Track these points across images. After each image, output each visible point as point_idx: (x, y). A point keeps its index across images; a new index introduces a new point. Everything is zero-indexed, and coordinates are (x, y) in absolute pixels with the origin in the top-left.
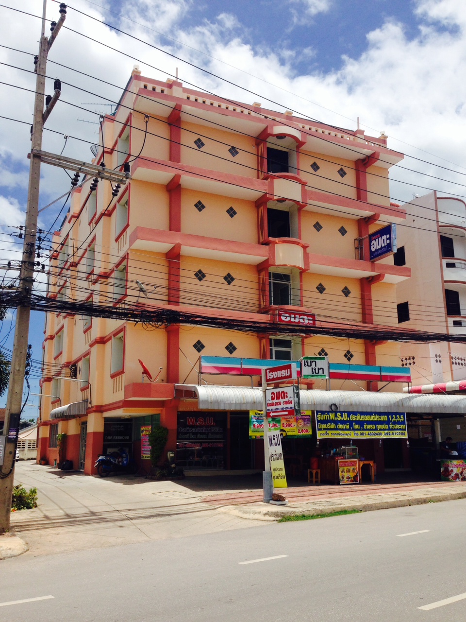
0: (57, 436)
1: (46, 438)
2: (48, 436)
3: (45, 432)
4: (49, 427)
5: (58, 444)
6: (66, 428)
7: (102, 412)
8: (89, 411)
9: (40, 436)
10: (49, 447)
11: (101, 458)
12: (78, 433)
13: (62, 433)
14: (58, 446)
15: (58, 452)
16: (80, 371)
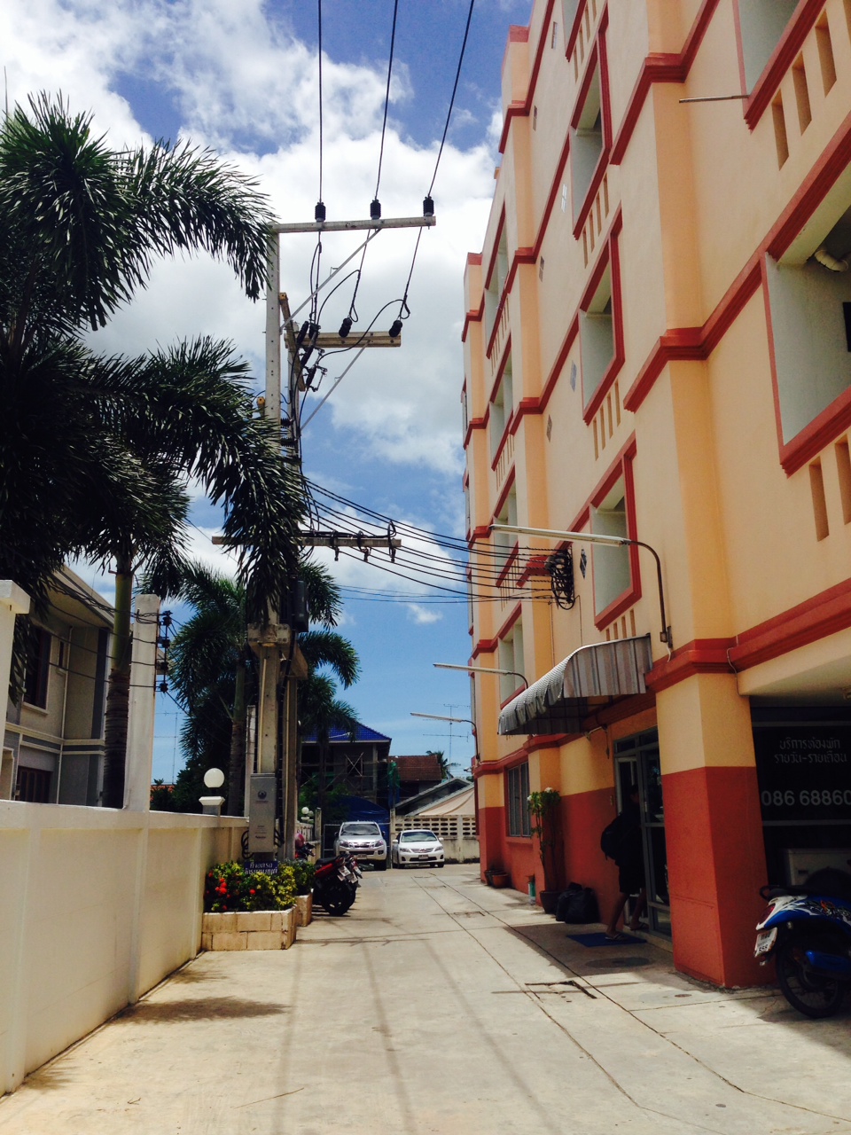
0: (529, 798)
1: (498, 809)
2: (502, 804)
3: (493, 792)
4: (501, 777)
5: (534, 825)
6: (554, 773)
7: (734, 667)
8: (663, 676)
9: (482, 805)
10: (508, 835)
11: (781, 905)
12: (605, 786)
13: (543, 786)
14: (536, 834)
15: (537, 850)
16: (582, 568)
